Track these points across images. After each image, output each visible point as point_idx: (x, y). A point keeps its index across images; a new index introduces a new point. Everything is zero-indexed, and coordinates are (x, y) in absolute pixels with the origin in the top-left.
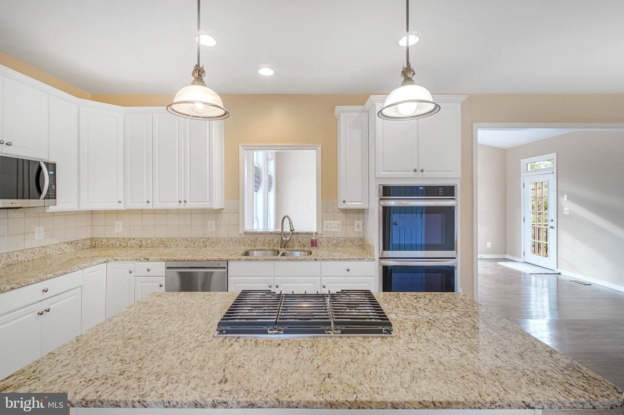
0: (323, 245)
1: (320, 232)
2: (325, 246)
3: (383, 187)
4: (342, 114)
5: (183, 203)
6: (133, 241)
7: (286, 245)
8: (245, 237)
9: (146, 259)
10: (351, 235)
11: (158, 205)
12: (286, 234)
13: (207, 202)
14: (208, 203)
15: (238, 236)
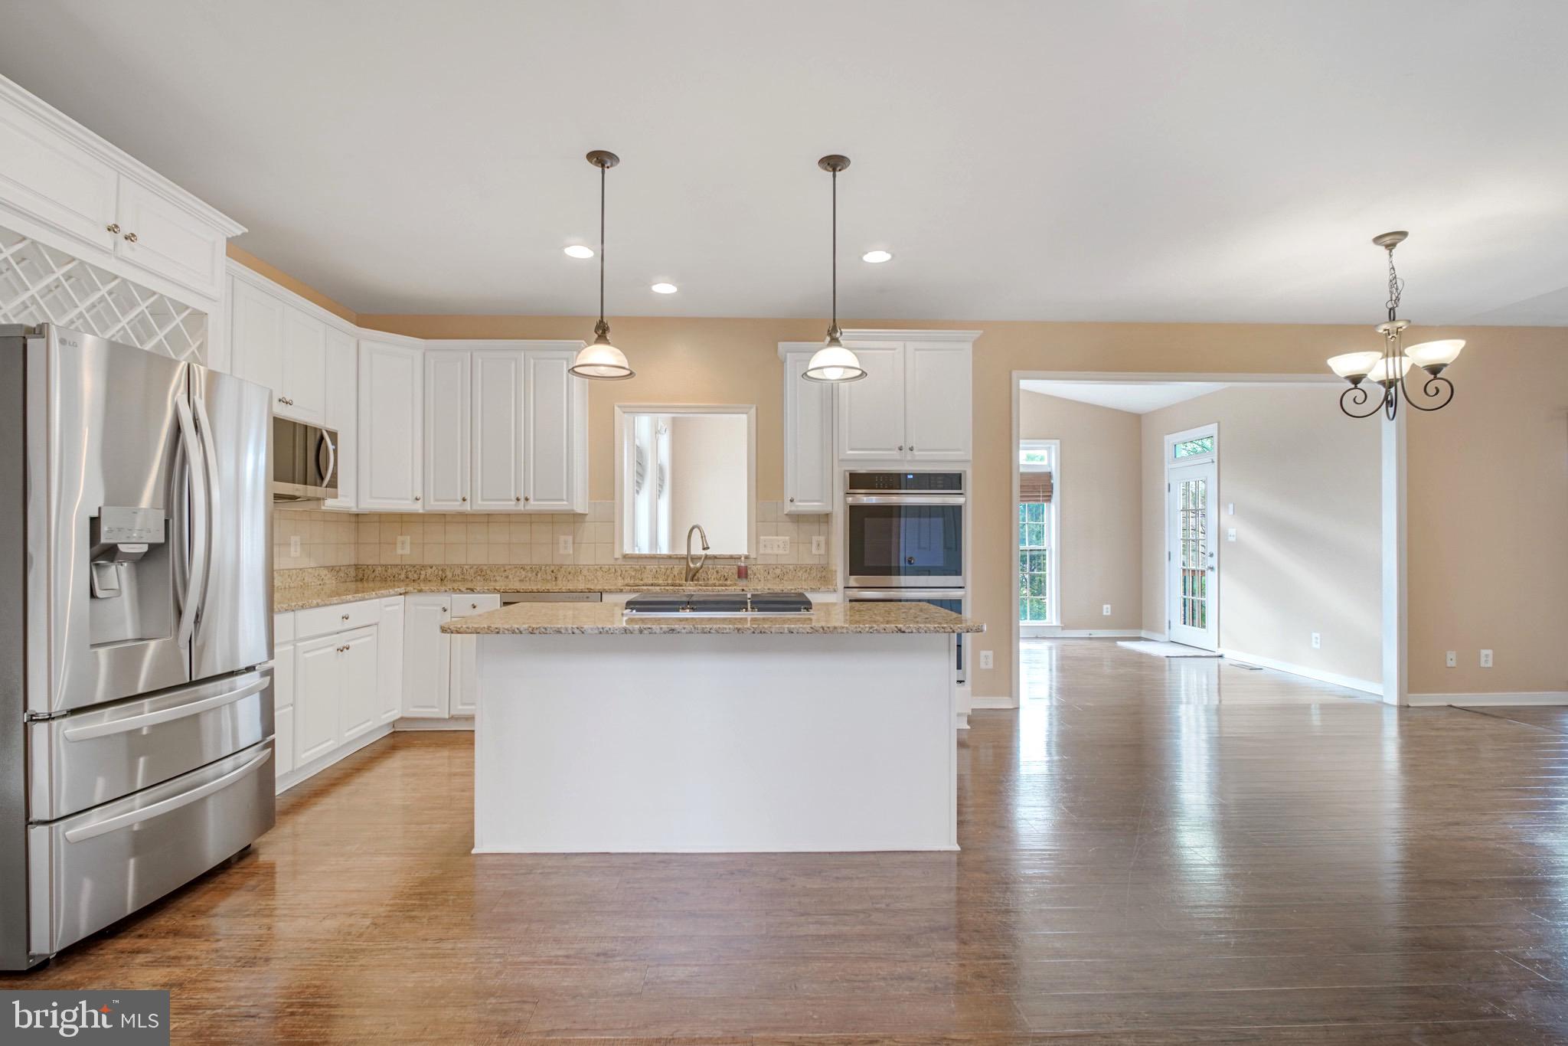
0: (758, 578)
1: (753, 555)
2: (762, 580)
3: (850, 474)
4: (788, 354)
5: (522, 501)
6: (429, 571)
7: (696, 578)
8: (624, 563)
9: (469, 589)
10: (808, 561)
11: (481, 505)
12: (695, 559)
13: (562, 500)
14: (565, 503)
15: (612, 562)
